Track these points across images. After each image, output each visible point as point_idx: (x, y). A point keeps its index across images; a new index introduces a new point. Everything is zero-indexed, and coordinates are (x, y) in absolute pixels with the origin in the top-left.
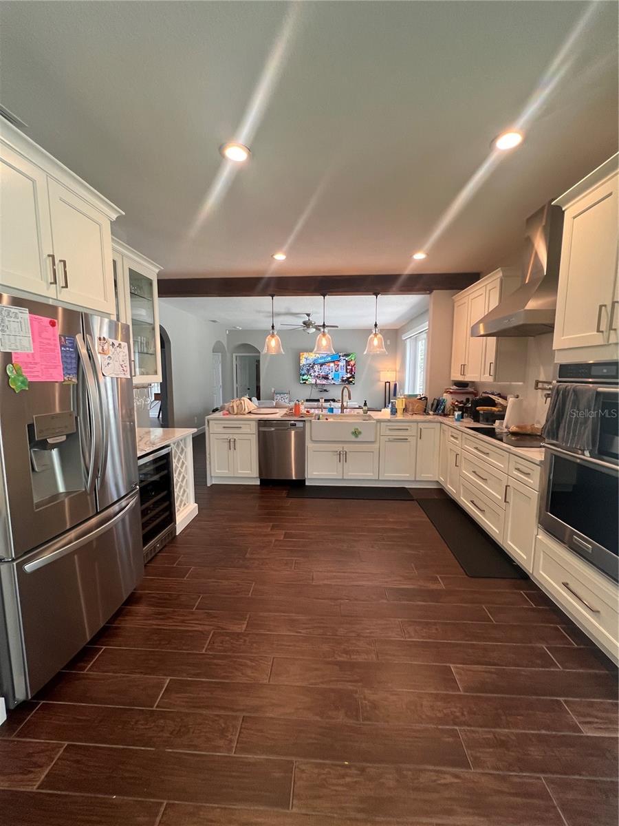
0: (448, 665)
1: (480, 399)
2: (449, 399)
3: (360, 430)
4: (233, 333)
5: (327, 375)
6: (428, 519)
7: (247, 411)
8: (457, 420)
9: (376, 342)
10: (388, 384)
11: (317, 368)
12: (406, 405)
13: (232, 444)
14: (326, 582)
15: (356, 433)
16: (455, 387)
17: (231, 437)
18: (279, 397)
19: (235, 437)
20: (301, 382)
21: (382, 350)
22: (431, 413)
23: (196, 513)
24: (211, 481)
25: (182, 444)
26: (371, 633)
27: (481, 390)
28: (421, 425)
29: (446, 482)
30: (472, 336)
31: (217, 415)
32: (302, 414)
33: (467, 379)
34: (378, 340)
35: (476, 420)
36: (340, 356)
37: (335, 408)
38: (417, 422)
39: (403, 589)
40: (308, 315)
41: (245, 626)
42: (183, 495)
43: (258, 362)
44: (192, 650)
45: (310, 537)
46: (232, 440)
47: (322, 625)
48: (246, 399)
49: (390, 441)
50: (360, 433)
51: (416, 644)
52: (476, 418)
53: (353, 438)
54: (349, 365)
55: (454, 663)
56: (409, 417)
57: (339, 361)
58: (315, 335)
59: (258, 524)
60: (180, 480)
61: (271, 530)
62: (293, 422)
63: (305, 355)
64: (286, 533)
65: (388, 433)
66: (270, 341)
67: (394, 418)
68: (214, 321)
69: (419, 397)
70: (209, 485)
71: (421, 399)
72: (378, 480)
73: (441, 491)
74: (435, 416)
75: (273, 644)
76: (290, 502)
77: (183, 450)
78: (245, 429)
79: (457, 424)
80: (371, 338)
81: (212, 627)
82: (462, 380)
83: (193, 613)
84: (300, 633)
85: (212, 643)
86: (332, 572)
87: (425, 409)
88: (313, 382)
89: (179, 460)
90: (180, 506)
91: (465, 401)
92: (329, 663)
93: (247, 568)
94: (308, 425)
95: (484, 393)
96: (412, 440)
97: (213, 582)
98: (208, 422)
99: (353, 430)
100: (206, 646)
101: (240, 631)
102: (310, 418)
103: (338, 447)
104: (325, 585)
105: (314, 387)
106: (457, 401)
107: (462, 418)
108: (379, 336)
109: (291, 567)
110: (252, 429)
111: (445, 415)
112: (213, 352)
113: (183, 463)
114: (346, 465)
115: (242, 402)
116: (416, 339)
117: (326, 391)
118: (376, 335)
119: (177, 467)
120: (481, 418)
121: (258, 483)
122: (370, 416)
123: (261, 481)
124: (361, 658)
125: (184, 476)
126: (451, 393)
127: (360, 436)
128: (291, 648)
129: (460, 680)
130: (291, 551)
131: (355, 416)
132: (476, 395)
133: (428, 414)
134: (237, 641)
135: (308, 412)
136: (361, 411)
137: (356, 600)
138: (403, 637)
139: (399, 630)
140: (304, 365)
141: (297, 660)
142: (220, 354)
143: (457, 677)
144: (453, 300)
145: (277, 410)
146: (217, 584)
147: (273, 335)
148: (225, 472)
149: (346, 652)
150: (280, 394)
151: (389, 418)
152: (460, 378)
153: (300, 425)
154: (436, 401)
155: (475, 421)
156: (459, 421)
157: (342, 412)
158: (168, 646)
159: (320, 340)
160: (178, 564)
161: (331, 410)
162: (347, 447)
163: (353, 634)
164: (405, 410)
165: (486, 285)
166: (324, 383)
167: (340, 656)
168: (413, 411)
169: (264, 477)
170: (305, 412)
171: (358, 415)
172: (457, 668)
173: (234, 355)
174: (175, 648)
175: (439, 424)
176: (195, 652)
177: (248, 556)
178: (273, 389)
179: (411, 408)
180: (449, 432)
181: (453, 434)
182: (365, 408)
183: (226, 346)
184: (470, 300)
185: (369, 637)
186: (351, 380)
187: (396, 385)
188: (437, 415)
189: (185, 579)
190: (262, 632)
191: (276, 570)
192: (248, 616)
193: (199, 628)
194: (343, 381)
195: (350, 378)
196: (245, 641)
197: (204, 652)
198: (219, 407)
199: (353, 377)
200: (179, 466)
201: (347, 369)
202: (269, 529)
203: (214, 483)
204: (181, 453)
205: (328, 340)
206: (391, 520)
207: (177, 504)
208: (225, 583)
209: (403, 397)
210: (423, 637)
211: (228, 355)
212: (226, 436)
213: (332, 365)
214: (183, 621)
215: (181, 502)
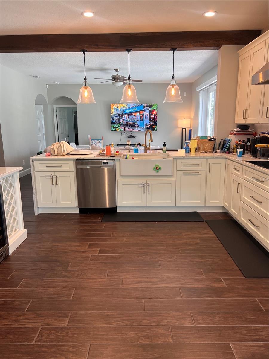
0: (228, 343)
1: (258, 138)
2: (233, 139)
3: (160, 166)
4: (53, 87)
5: (134, 123)
6: (214, 236)
7: (66, 152)
8: (239, 156)
9: (173, 92)
10: (184, 130)
11: (125, 117)
12: (198, 145)
13: (54, 180)
14: (132, 286)
15: (157, 169)
16: (238, 129)
17: (53, 174)
18: (94, 143)
19: (57, 174)
20: (113, 129)
21: (179, 98)
22: (218, 151)
23: (26, 236)
24: (38, 211)
25: (10, 180)
26: (168, 322)
27: (259, 131)
28: (210, 161)
29: (229, 206)
30: (252, 84)
31: (40, 156)
32: (112, 154)
33: (248, 121)
34: (175, 90)
35: (255, 155)
36: (144, 107)
37: (140, 150)
38: (207, 159)
39: (194, 288)
40: (116, 70)
41: (67, 322)
42: (14, 222)
43: (75, 113)
44: (24, 342)
45: (120, 252)
46: (54, 177)
47: (130, 318)
48: (65, 143)
49: (184, 175)
50: (160, 168)
51: (203, 329)
52: (255, 154)
53: (154, 173)
54: (152, 115)
55: (233, 341)
56: (200, 155)
57: (143, 111)
58: (122, 87)
59: (77, 244)
60: (10, 210)
61: (88, 247)
62: (105, 161)
63: (115, 106)
64: (100, 250)
65: (183, 168)
66: (83, 92)
67: (188, 156)
68: (35, 76)
69: (208, 139)
70: (36, 214)
71: (210, 140)
72: (175, 206)
73: (226, 215)
74: (222, 154)
75: (90, 334)
76: (104, 226)
77: (11, 185)
78: (65, 168)
79: (239, 159)
80: (170, 88)
81: (39, 324)
82: (245, 123)
83: (24, 314)
84: (111, 324)
85: (41, 336)
86: (137, 278)
87: (214, 148)
88: (122, 130)
89: (8, 193)
90: (12, 231)
91: (246, 140)
92: (135, 346)
93: (69, 277)
94: (117, 163)
95: (261, 133)
96: (203, 173)
97: (42, 289)
98: (33, 162)
99: (155, 167)
100: (35, 338)
101: (63, 326)
102: (118, 158)
103: (143, 181)
104: (132, 288)
105: (123, 133)
106: (240, 141)
107: (244, 154)
108: (176, 87)
109: (104, 276)
110: (71, 167)
111: (230, 153)
112: (35, 105)
113: (12, 196)
114: (149, 195)
115: (62, 145)
116: (207, 91)
117: (133, 136)
118: (173, 86)
119: (7, 199)
120: (259, 154)
121: (78, 211)
122: (168, 155)
123: (80, 209)
124: (160, 341)
125: (13, 206)
126: (235, 134)
127: (160, 171)
128: (104, 336)
129: (236, 353)
130: (105, 263)
131: (156, 155)
132: (255, 135)
133: (216, 152)
134: (61, 333)
135: (117, 152)
136: (161, 151)
137: (157, 298)
138: (193, 324)
139: (191, 318)
140: (114, 115)
141: (109, 345)
142: (42, 106)
143: (234, 351)
144: (238, 53)
145: (92, 152)
146: (43, 291)
147: (86, 87)
148: (49, 204)
149: (148, 337)
150: (95, 140)
151: (184, 156)
152: (242, 121)
153: (111, 163)
154: (222, 141)
155: (253, 157)
156: (241, 157)
157: (146, 152)
158: (4, 339)
159: (126, 91)
160: (11, 277)
161: (137, 151)
162: (150, 181)
163: (154, 324)
164: (197, 149)
165: (266, 40)
166: (131, 130)
167: (143, 341)
168: (203, 150)
169: (83, 207)
170: (116, 153)
171: (159, 154)
172: (233, 344)
173: (54, 107)
174: (10, 341)
175: (225, 159)
176: (27, 343)
177: (69, 268)
178: (89, 136)
179: (202, 147)
180: (232, 165)
181: (236, 167)
182: (165, 148)
183: (47, 100)
184: (252, 54)
185: (167, 325)
186: (154, 127)
187: (190, 131)
188: (223, 152)
189: (17, 288)
190: (81, 325)
191: (93, 279)
192: (70, 315)
193: (30, 325)
194: (147, 128)
195: (153, 125)
196: (67, 333)
197: (34, 343)
198: (43, 150)
199: (155, 124)
200: (9, 198)
201: (150, 118)
202: (87, 246)
203: (40, 213)
204: (10, 187)
205: (133, 91)
206: (185, 237)
207: (9, 230)
208: (51, 289)
209: (195, 138)
210: (209, 324)
211: (49, 107)
212: (49, 174)
213: (138, 114)
214: (16, 321)
215: (12, 228)
